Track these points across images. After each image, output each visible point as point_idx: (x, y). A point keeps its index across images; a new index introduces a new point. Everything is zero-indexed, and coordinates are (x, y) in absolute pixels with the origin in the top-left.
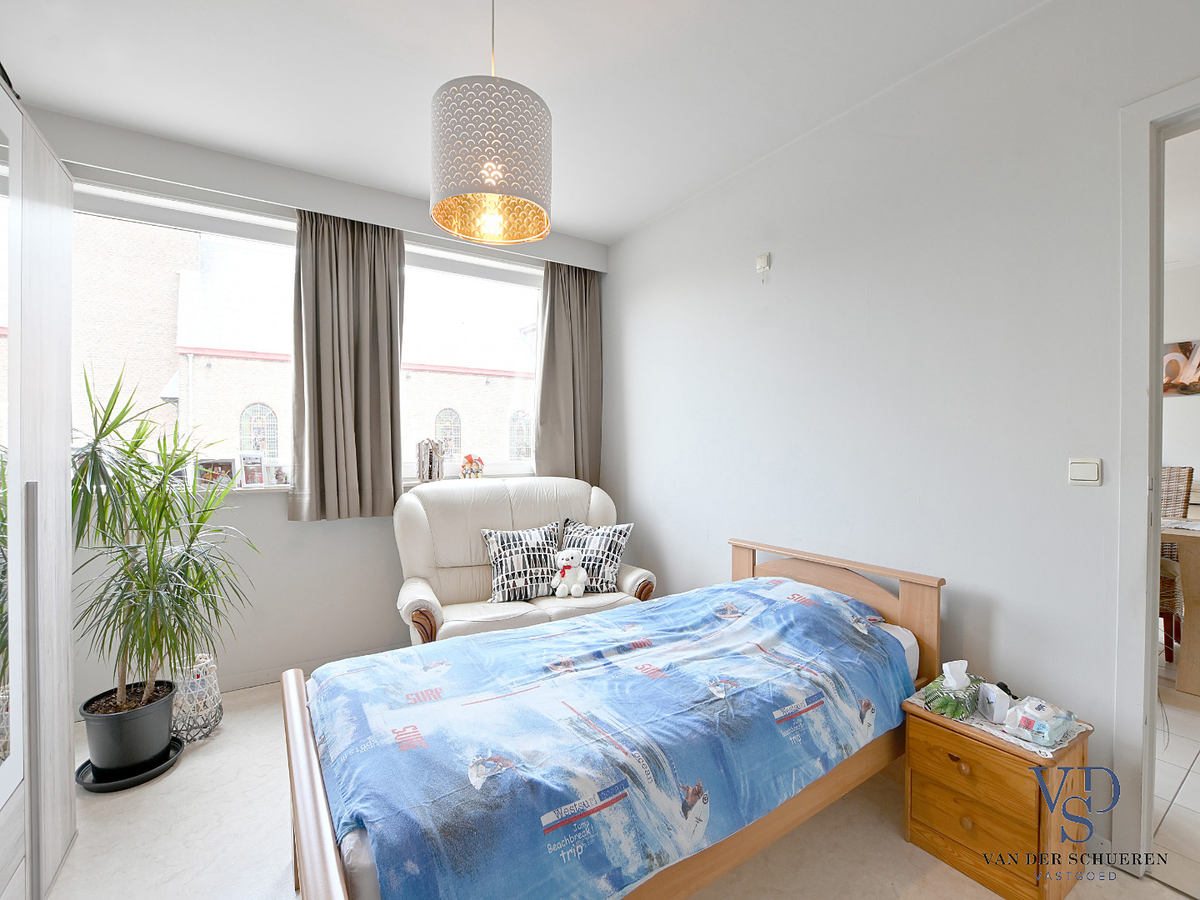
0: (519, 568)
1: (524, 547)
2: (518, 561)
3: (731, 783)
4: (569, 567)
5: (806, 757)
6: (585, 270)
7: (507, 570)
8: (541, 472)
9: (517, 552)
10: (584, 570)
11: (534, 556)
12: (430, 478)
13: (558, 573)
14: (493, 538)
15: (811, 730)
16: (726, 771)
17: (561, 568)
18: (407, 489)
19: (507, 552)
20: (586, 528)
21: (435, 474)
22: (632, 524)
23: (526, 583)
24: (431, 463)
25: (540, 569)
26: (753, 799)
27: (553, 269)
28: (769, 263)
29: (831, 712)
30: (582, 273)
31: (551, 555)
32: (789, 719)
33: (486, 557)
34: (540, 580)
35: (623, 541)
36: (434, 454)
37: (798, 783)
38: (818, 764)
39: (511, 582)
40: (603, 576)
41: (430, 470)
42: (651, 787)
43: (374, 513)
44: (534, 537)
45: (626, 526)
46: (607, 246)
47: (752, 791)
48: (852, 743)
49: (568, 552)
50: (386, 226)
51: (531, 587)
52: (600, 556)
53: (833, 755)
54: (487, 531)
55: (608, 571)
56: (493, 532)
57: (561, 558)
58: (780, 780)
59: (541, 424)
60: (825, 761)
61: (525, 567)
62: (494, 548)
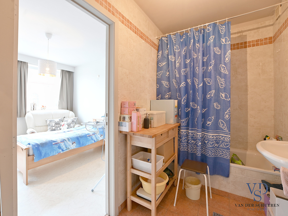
0: (53, 125)
1: (55, 122)
2: (53, 124)
3: (79, 142)
4: (64, 125)
5: (91, 140)
6: (70, 71)
7: (51, 126)
8: (59, 109)
9: (53, 123)
10: (67, 125)
11: (57, 123)
12: (34, 110)
13: (62, 126)
14: (48, 120)
15: (93, 137)
16: (79, 141)
17: (62, 125)
18: (28, 112)
19: (51, 123)
20: (68, 118)
21: (34, 109)
22: (77, 117)
23: (55, 128)
24: (34, 107)
25: (58, 125)
26: (82, 144)
27: (63, 71)
28: (99, 76)
29: (96, 135)
30: (69, 72)
31: (61, 123)
32: (89, 136)
33: (47, 124)
34: (58, 127)
35: (75, 120)
36: (34, 105)
37: (90, 143)
38: (93, 141)
39: (52, 128)
40: (71, 126)
41: (34, 108)
42: (68, 141)
43: (20, 117)
44: (57, 120)
45: (76, 118)
46: (74, 68)
47: (83, 143)
48: (99, 139)
49: (64, 122)
50: (24, 61)
51: (56, 129)
52: (70, 123)
53: (96, 140)
54: (47, 119)
55: (72, 125)
56: (48, 119)
57: (62, 123)
58: (87, 142)
59: (60, 100)
60: (94, 141)
61: (55, 125)
62: (48, 122)
